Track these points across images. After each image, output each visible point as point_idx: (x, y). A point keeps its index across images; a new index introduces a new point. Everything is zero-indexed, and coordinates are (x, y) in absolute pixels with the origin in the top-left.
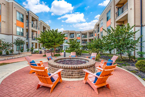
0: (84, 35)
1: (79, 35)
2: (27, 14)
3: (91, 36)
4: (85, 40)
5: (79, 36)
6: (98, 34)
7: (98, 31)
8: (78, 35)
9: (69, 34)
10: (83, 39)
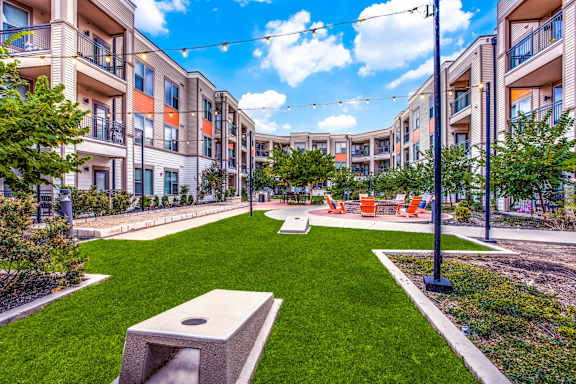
0: (358, 147)
1: (344, 145)
2: (219, 100)
3: (381, 151)
4: (361, 163)
5: (343, 149)
6: (406, 146)
7: (407, 138)
8: (338, 146)
9: (311, 144)
10: (355, 159)
